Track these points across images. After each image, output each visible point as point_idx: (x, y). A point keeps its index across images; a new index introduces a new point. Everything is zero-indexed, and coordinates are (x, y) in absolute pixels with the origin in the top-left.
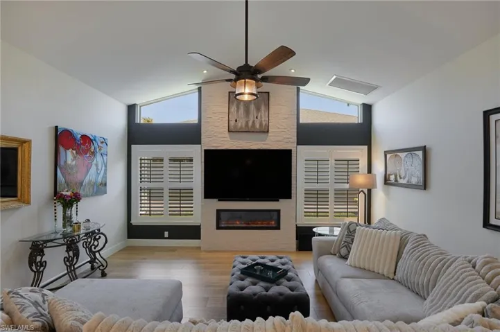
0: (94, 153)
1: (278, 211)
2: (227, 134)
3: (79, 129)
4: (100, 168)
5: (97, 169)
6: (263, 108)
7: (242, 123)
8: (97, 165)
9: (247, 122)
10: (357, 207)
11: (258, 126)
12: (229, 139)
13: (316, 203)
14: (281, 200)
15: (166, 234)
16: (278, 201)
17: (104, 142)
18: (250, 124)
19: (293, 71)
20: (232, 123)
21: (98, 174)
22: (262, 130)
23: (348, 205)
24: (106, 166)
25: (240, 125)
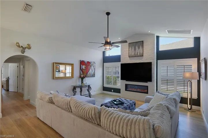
0: (91, 66)
1: (147, 87)
2: (128, 58)
3: (86, 60)
4: (93, 70)
5: (92, 70)
6: (141, 47)
7: (133, 54)
8: (92, 69)
9: (135, 53)
10: (187, 88)
11: (139, 54)
12: (129, 60)
13: (167, 85)
14: (148, 82)
15: (112, 91)
16: (147, 82)
17: (94, 63)
18: (136, 54)
19: (149, 31)
20: (130, 54)
21: (92, 72)
22: (141, 55)
23: (184, 87)
24: (95, 69)
25: (132, 54)
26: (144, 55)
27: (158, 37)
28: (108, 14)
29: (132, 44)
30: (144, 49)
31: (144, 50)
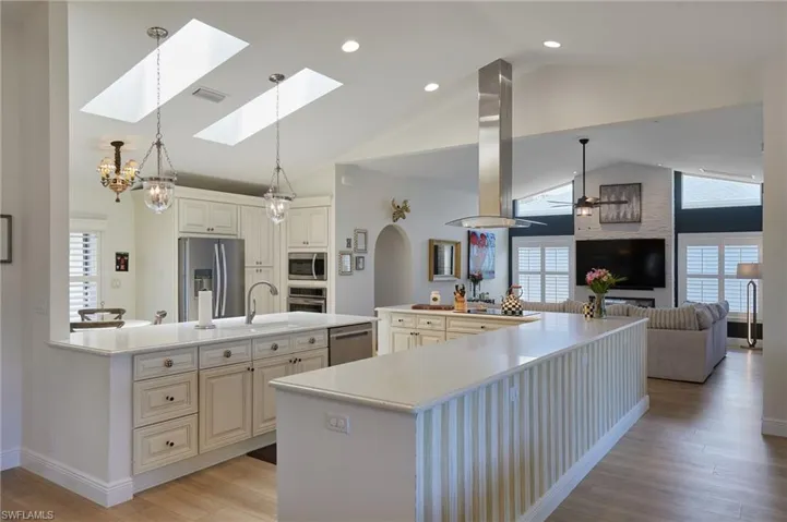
0: (487, 246)
1: (653, 300)
2: (599, 225)
5: (489, 259)
6: (634, 199)
7: (612, 214)
8: (489, 255)
9: (619, 214)
11: (629, 216)
12: (601, 230)
13: (700, 295)
14: (655, 289)
16: (652, 290)
18: (622, 214)
20: (603, 215)
21: (490, 263)
22: (634, 220)
23: (740, 298)
24: (494, 256)
25: (611, 216)
26: (643, 219)
27: (678, 175)
28: (584, 142)
29: (609, 190)
30: (643, 202)
31: (644, 208)
